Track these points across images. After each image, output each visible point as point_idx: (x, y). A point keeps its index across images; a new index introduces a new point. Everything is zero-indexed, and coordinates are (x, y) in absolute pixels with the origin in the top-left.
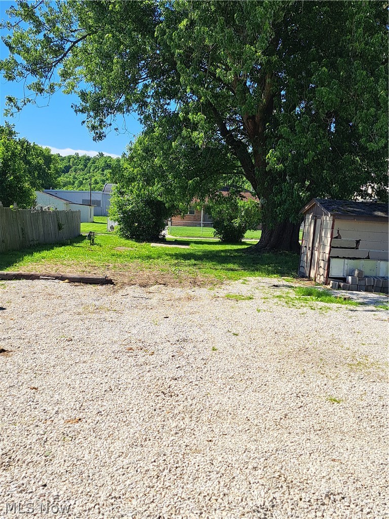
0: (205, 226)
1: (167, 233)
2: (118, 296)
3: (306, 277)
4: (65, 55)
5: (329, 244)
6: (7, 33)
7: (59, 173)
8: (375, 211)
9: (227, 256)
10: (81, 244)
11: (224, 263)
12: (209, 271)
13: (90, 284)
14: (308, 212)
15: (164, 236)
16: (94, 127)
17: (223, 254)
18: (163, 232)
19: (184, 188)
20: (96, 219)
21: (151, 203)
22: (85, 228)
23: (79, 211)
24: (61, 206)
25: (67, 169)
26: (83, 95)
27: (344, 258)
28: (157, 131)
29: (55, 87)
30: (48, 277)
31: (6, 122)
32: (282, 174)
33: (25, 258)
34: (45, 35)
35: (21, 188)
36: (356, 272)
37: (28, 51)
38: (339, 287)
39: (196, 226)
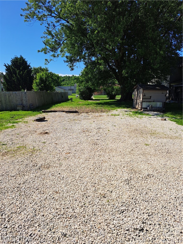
0: (104, 95)
1: (93, 97)
2: (80, 116)
3: (135, 108)
4: (61, 45)
5: (142, 98)
6: (44, 39)
7: (61, 81)
8: (156, 87)
9: (111, 103)
10: (69, 102)
11: (110, 105)
12: (106, 108)
13: (72, 113)
14: (135, 88)
15: (92, 98)
16: (71, 67)
17: (110, 102)
18: (92, 97)
19: (98, 83)
20: (73, 94)
21: (88, 88)
22: (69, 97)
23: (68, 92)
24: (62, 91)
25: (64, 80)
26: (67, 57)
27: (146, 102)
28: (89, 67)
29: (59, 55)
30: (60, 111)
32: (127, 77)
33: (53, 106)
34: (55, 39)
35: (51, 86)
36: (150, 106)
37: (50, 45)
38: (145, 111)
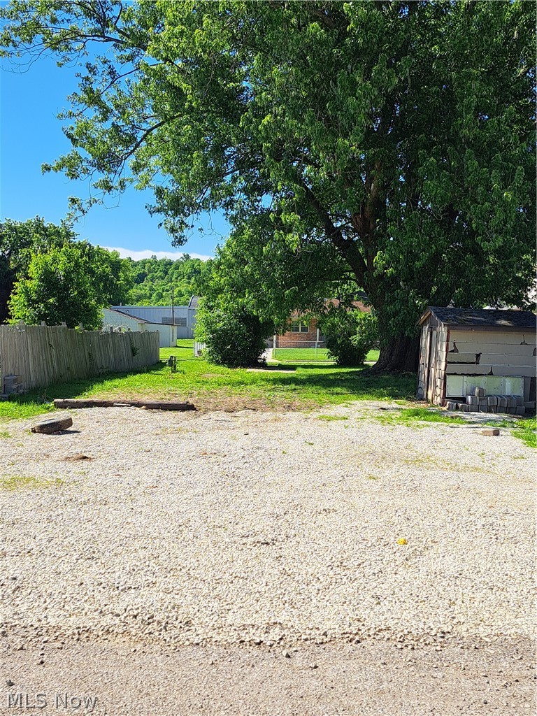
0: (322, 346)
1: (269, 356)
2: (200, 420)
3: (422, 399)
4: (137, 146)
5: (444, 360)
6: (70, 124)
7: (129, 284)
8: (498, 319)
9: (336, 379)
10: (160, 372)
11: (329, 387)
12: (311, 395)
13: (170, 409)
14: (424, 323)
15: (264, 360)
16: (173, 230)
17: (331, 377)
18: (262, 356)
19: (280, 300)
20: (180, 343)
21: (246, 318)
22: (165, 354)
23: (158, 332)
24: (134, 326)
25: (141, 278)
26: (160, 192)
27: (462, 374)
28: (248, 233)
29: (126, 183)
30: (123, 404)
31: (62, 221)
32: (394, 279)
33: (96, 386)
34: (113, 124)
35: (86, 306)
36: (477, 391)
37: (93, 144)
38: (457, 408)
39: (310, 347)
